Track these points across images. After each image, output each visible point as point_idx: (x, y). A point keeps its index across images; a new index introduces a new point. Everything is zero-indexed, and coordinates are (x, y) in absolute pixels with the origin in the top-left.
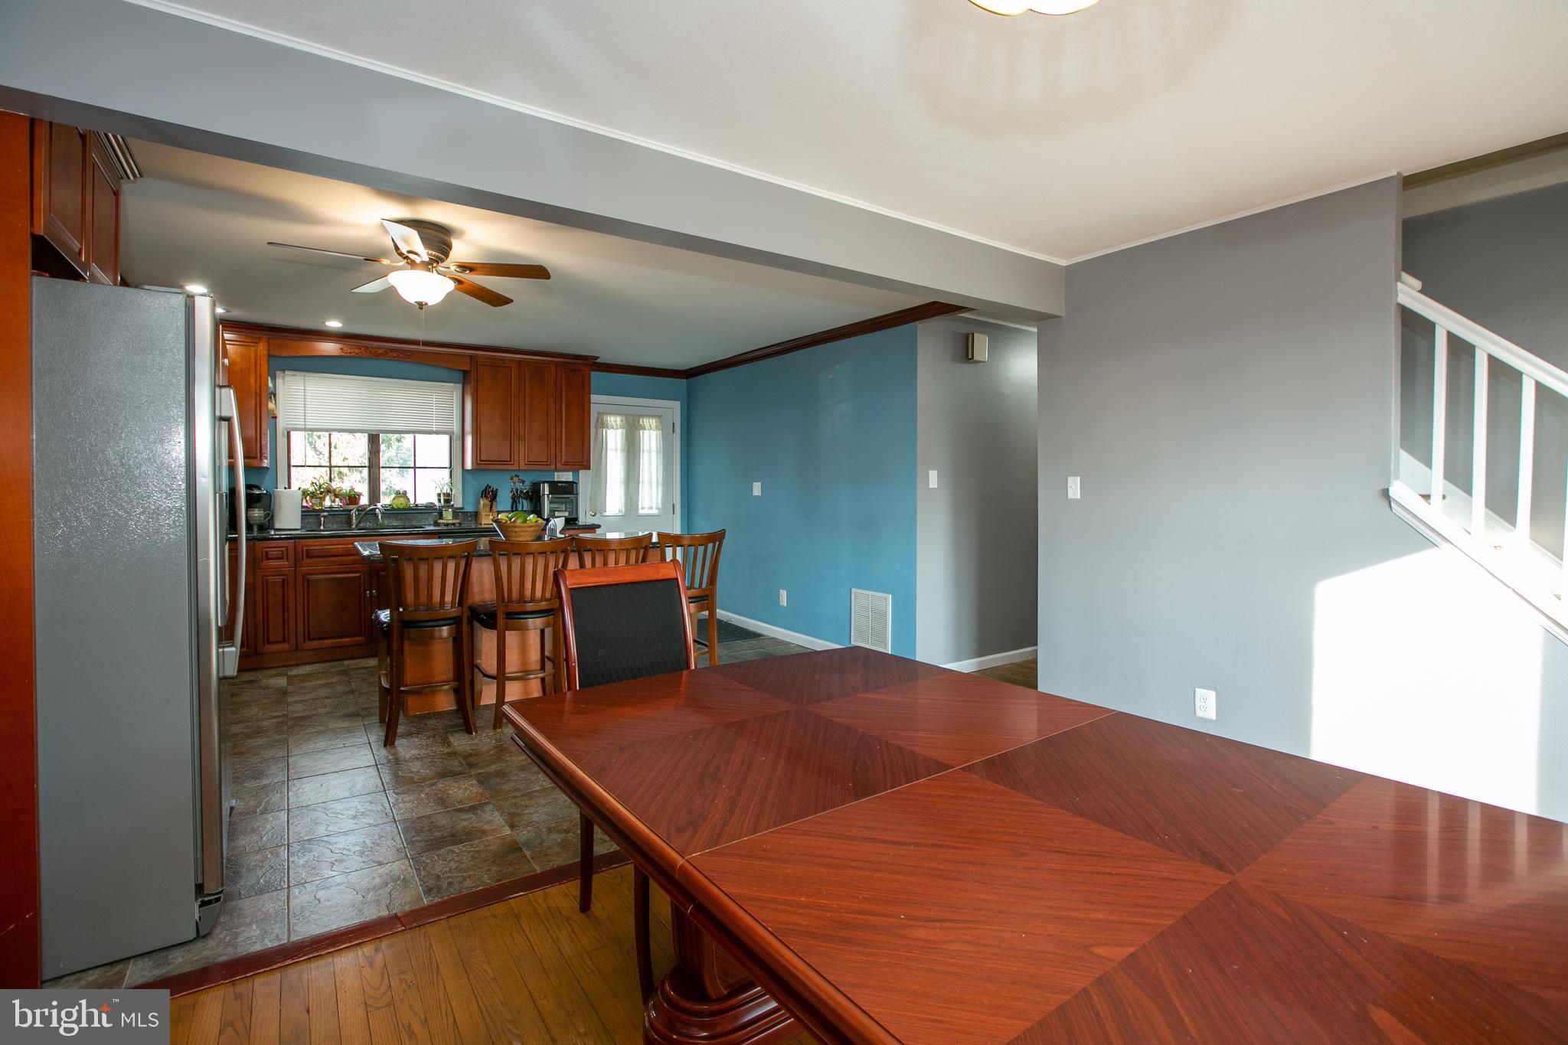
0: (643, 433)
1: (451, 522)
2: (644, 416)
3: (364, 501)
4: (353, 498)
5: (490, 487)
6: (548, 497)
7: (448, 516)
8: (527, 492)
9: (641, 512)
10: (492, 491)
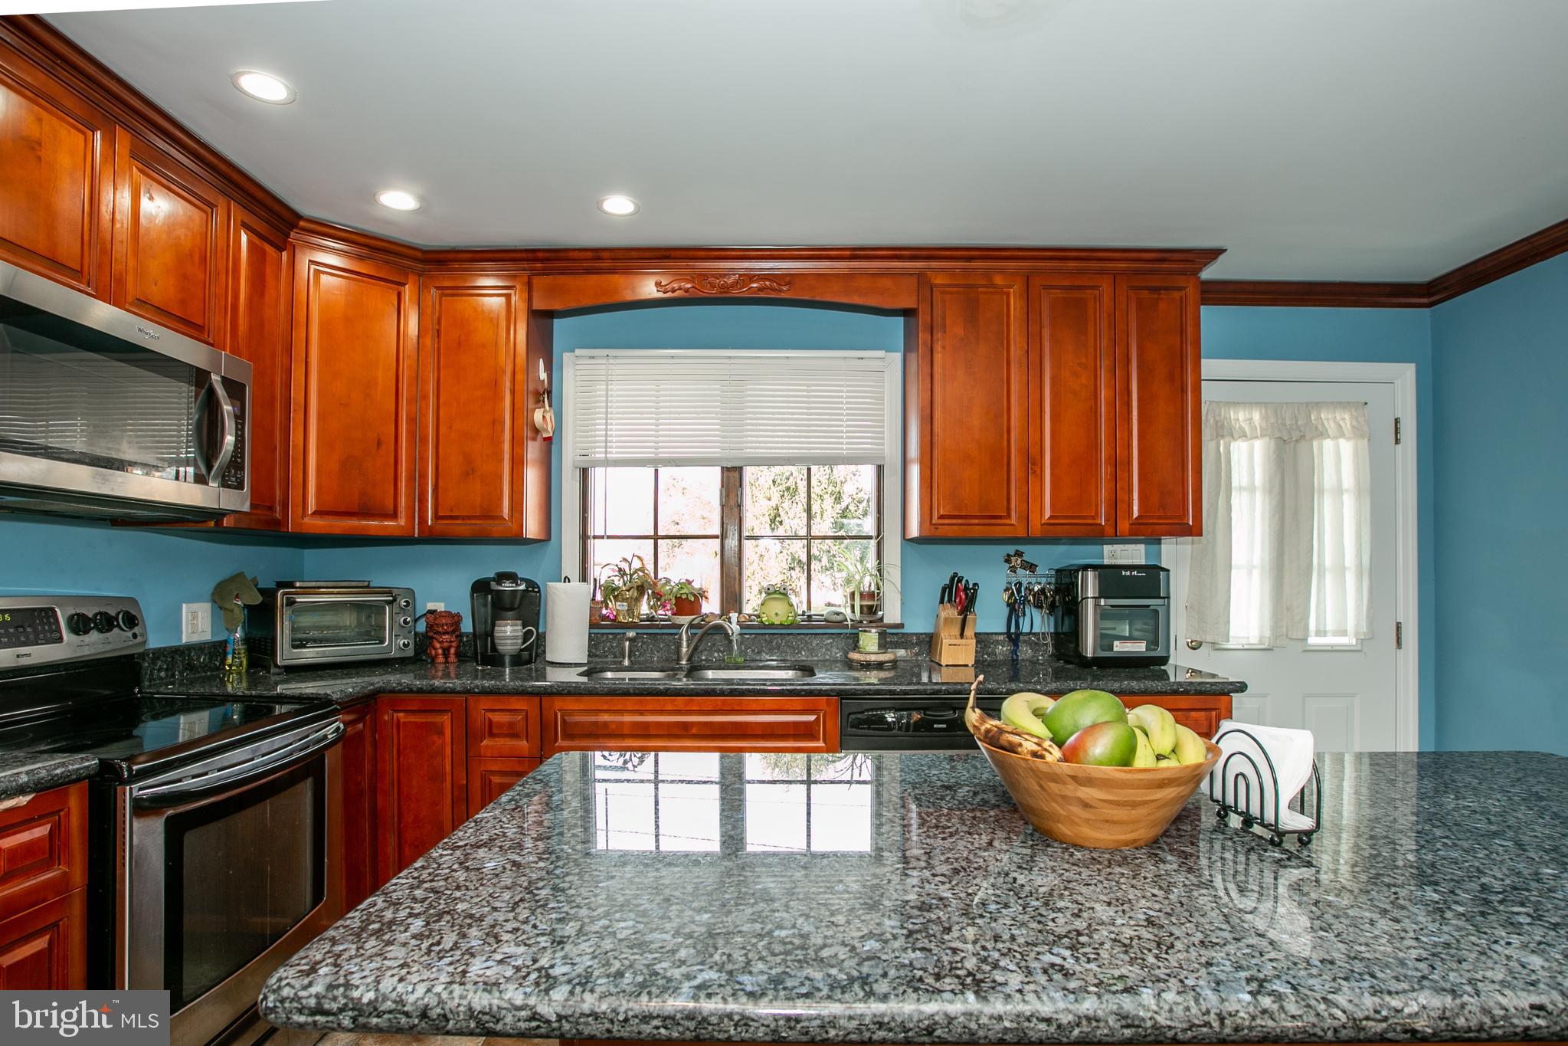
0: (1321, 448)
1: (873, 658)
2: (1318, 405)
3: (711, 606)
4: (687, 602)
5: (960, 580)
6: (1097, 605)
7: (870, 641)
8: (1043, 591)
9: (1313, 640)
10: (966, 588)
